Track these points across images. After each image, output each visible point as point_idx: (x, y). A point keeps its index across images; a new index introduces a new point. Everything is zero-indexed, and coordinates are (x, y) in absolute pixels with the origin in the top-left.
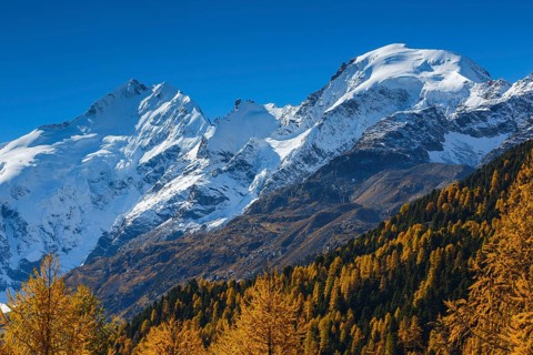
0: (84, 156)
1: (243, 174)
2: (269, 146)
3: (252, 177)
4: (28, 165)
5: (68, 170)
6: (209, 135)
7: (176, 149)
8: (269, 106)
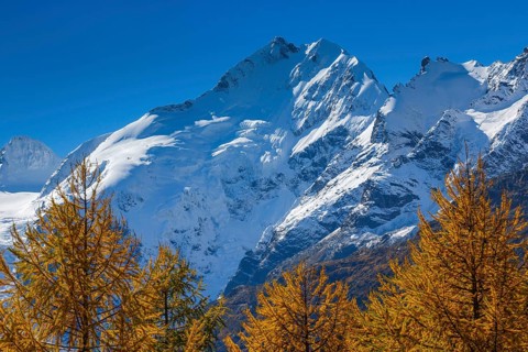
0: (216, 146)
1: (437, 162)
2: (472, 120)
3: (450, 165)
4: (138, 163)
5: (195, 168)
6: (386, 109)
7: (342, 132)
8: (470, 65)
